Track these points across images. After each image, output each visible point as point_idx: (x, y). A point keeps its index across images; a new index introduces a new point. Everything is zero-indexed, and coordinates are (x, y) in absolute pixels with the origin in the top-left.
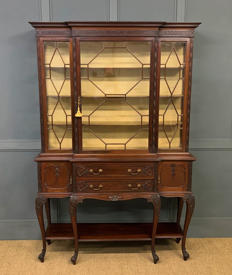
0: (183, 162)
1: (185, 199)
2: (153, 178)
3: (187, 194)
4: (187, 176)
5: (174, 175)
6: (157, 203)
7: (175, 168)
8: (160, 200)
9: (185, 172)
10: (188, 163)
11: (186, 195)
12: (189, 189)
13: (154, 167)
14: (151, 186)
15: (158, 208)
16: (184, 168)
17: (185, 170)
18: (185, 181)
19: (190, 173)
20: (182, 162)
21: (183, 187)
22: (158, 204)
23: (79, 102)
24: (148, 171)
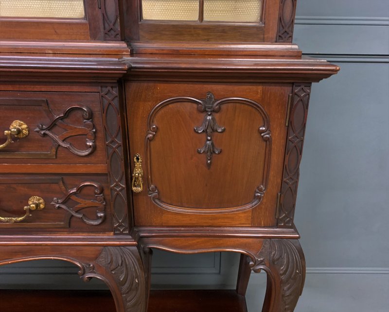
0: (260, 88)
1: (261, 263)
2: (101, 168)
3: (270, 238)
4: (276, 159)
5: (211, 152)
6: (127, 285)
7: (217, 116)
9: (266, 140)
10: (287, 90)
11: (267, 246)
12: (282, 220)
13: (97, 110)
14: (97, 203)
15: (133, 301)
16: (266, 121)
17: (268, 129)
18: (265, 180)
19: (291, 145)
20: (254, 88)
21: (254, 210)
22: (130, 290)
24: (66, 134)
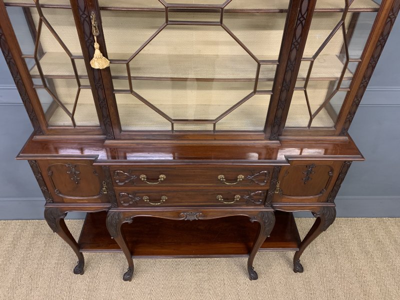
1: (319, 215)
2: (267, 188)
3: (324, 206)
7: (313, 169)
8: (273, 218)
9: (330, 176)
11: (322, 209)
12: (330, 200)
14: (261, 197)
17: (333, 173)
18: (327, 188)
19: (340, 178)
21: (319, 197)
23: (95, 27)
24: (258, 179)
